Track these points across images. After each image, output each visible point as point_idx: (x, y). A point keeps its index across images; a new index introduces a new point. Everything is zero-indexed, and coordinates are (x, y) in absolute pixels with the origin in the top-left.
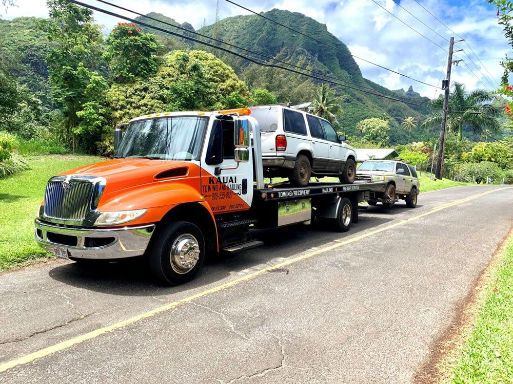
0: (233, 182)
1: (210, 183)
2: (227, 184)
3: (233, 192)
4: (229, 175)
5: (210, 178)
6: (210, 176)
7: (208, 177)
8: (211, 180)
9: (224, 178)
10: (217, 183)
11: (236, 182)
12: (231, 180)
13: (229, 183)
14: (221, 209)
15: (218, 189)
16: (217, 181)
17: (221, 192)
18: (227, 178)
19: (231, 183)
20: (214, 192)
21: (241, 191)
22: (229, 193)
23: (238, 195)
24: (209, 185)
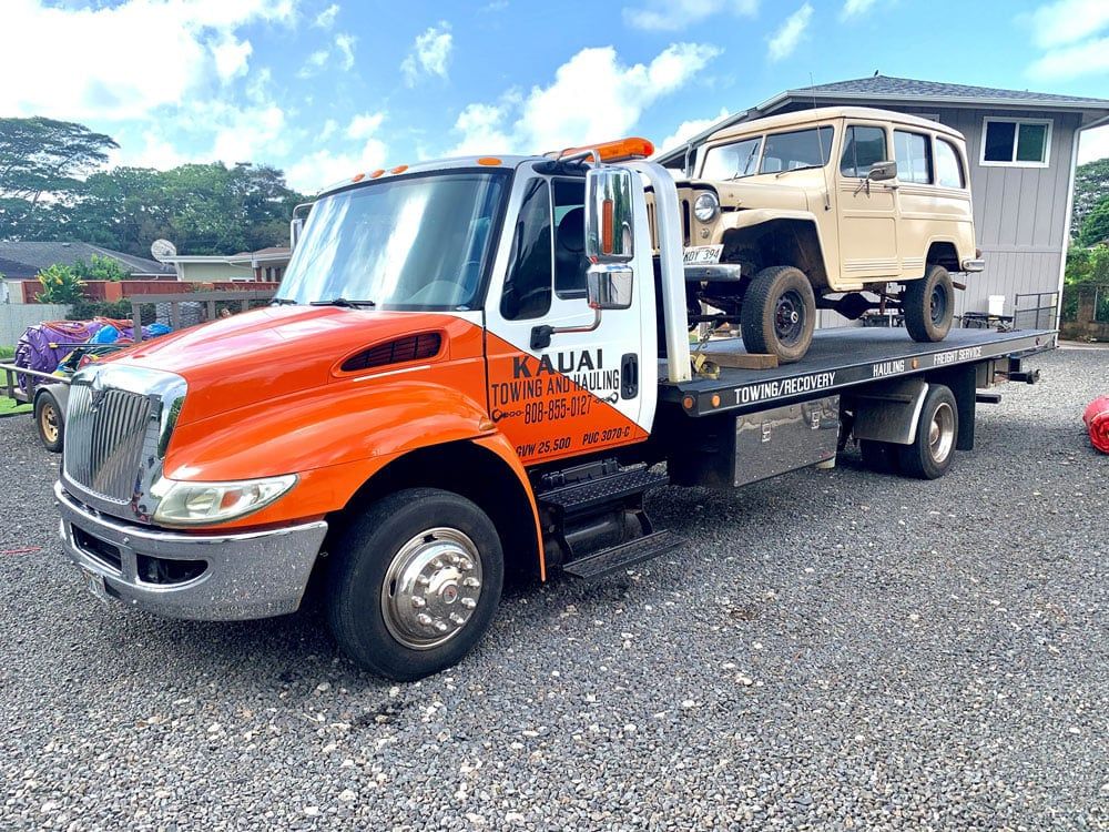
0: (591, 367)
1: (517, 376)
2: (571, 375)
3: (591, 395)
4: (579, 349)
5: (516, 359)
6: (516, 354)
7: (509, 359)
8: (520, 365)
9: (561, 356)
10: (538, 375)
11: (600, 366)
12: (584, 361)
13: (579, 370)
14: (557, 447)
15: (545, 391)
16: (541, 369)
17: (554, 398)
18: (572, 353)
19: (585, 369)
20: (531, 401)
21: (619, 391)
22: (581, 399)
23: (610, 403)
24: (514, 381)
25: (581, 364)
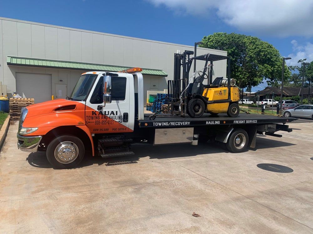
0: (114, 114)
1: (93, 115)
2: (108, 116)
3: (114, 120)
4: (110, 111)
5: (93, 112)
6: (93, 110)
7: (91, 111)
8: (94, 113)
9: (105, 112)
10: (99, 115)
11: (117, 114)
12: (112, 113)
13: (110, 115)
14: (105, 130)
15: (101, 118)
16: (99, 114)
17: (103, 120)
18: (108, 112)
19: (112, 115)
20: (97, 120)
21: (122, 120)
22: (111, 121)
23: (120, 123)
24: (92, 116)
25: (111, 114)
